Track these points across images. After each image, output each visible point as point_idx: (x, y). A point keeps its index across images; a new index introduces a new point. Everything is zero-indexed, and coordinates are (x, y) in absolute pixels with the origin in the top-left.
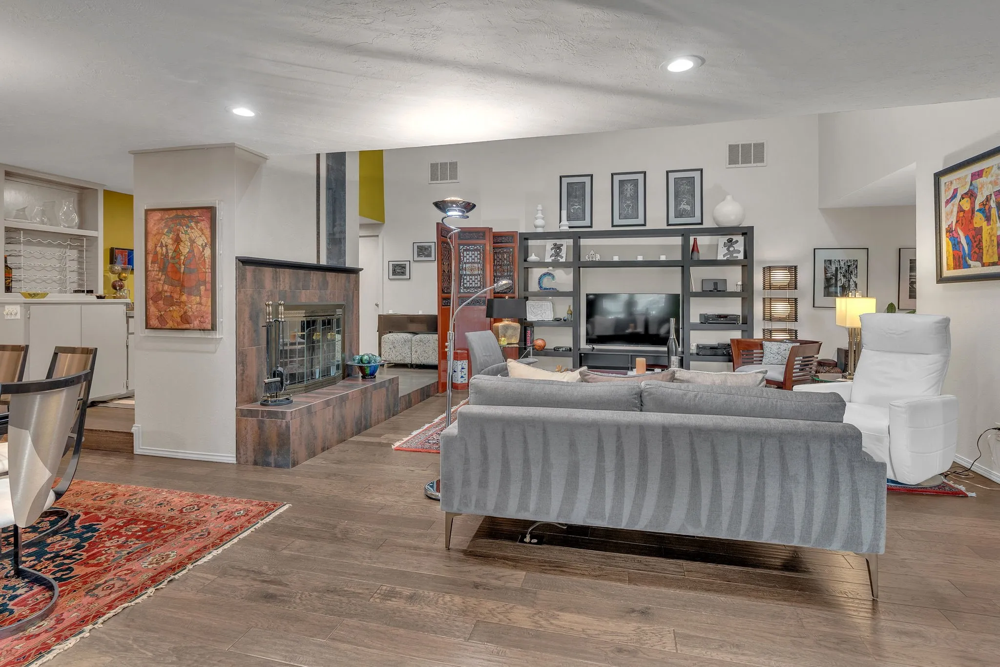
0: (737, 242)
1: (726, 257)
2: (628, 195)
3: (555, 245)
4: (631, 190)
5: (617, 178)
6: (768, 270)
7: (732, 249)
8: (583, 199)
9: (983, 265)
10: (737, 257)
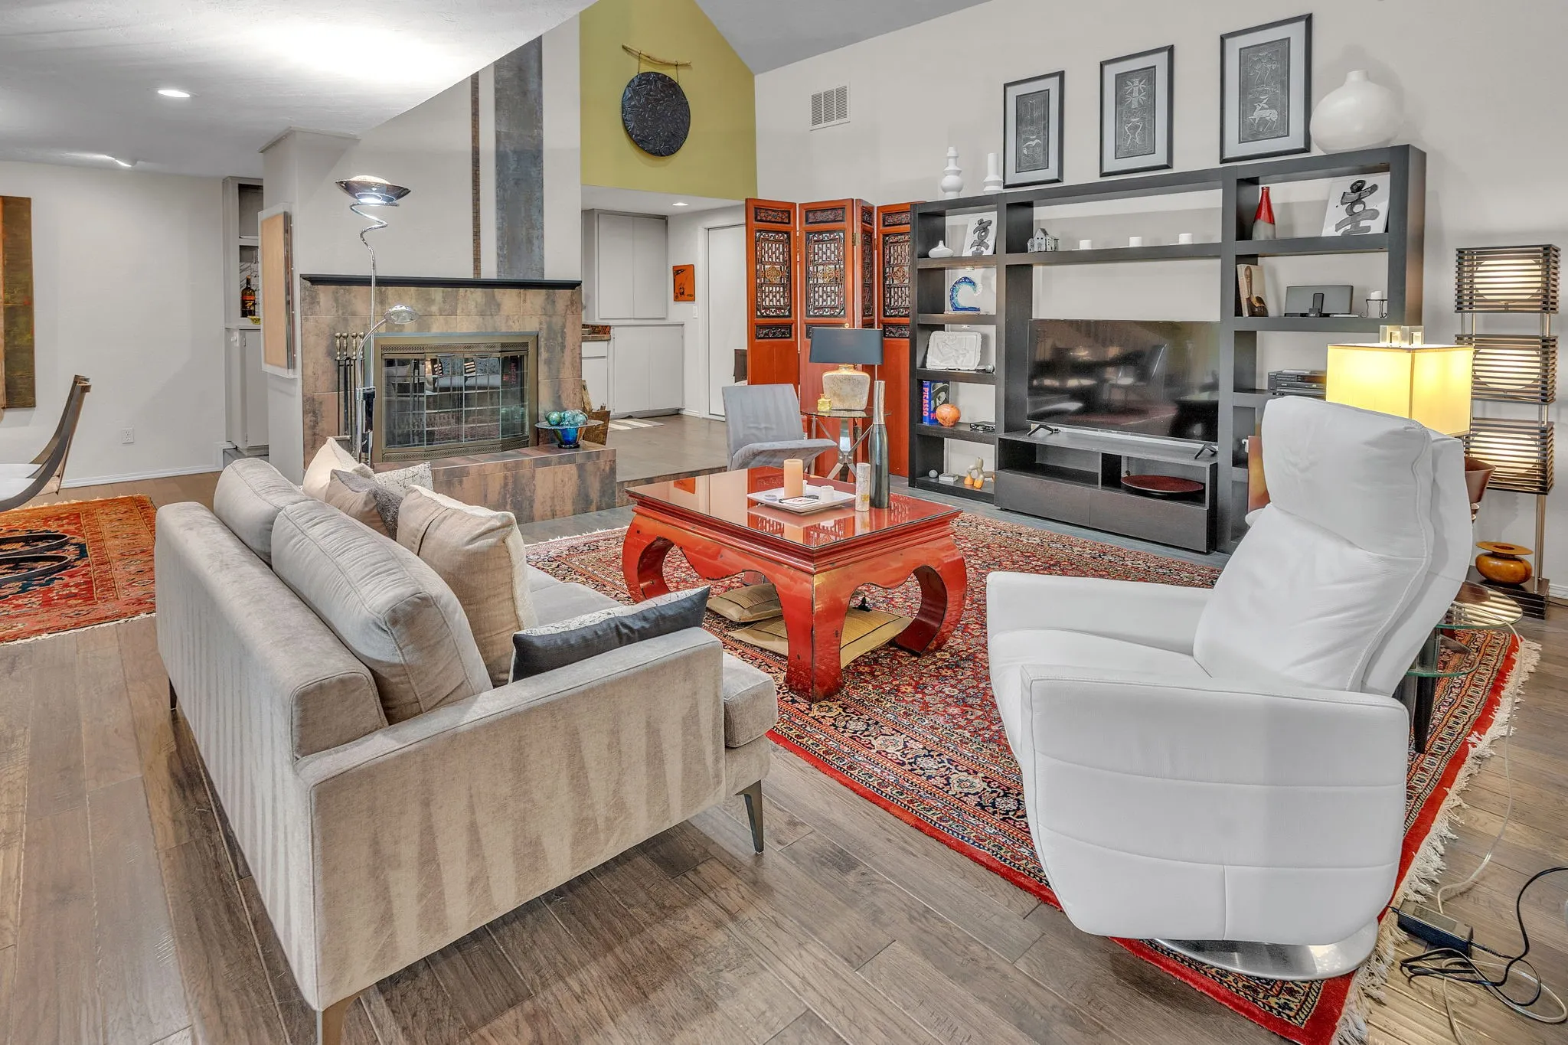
0: (1374, 188)
1: (1342, 230)
2: (1135, 105)
3: (979, 222)
4: (1140, 92)
5: (1111, 71)
6: (1467, 258)
7: (1358, 208)
8: (1045, 124)
10: (1368, 228)
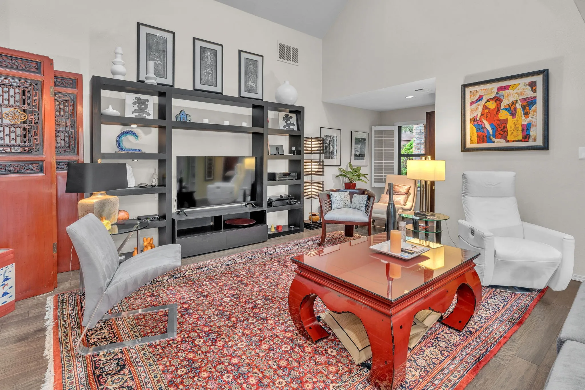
0: (291, 117)
1: (285, 128)
3: (138, 99)
4: (211, 58)
7: (289, 122)
8: (164, 55)
9: (508, 141)
10: (293, 129)
